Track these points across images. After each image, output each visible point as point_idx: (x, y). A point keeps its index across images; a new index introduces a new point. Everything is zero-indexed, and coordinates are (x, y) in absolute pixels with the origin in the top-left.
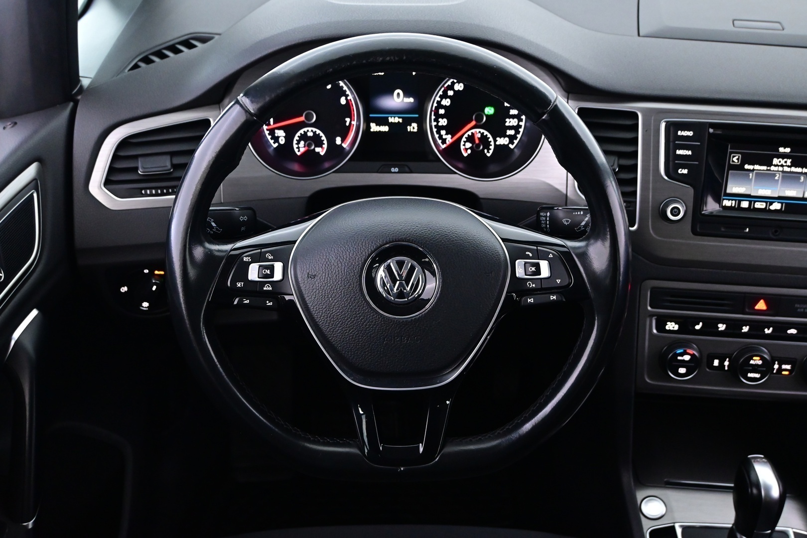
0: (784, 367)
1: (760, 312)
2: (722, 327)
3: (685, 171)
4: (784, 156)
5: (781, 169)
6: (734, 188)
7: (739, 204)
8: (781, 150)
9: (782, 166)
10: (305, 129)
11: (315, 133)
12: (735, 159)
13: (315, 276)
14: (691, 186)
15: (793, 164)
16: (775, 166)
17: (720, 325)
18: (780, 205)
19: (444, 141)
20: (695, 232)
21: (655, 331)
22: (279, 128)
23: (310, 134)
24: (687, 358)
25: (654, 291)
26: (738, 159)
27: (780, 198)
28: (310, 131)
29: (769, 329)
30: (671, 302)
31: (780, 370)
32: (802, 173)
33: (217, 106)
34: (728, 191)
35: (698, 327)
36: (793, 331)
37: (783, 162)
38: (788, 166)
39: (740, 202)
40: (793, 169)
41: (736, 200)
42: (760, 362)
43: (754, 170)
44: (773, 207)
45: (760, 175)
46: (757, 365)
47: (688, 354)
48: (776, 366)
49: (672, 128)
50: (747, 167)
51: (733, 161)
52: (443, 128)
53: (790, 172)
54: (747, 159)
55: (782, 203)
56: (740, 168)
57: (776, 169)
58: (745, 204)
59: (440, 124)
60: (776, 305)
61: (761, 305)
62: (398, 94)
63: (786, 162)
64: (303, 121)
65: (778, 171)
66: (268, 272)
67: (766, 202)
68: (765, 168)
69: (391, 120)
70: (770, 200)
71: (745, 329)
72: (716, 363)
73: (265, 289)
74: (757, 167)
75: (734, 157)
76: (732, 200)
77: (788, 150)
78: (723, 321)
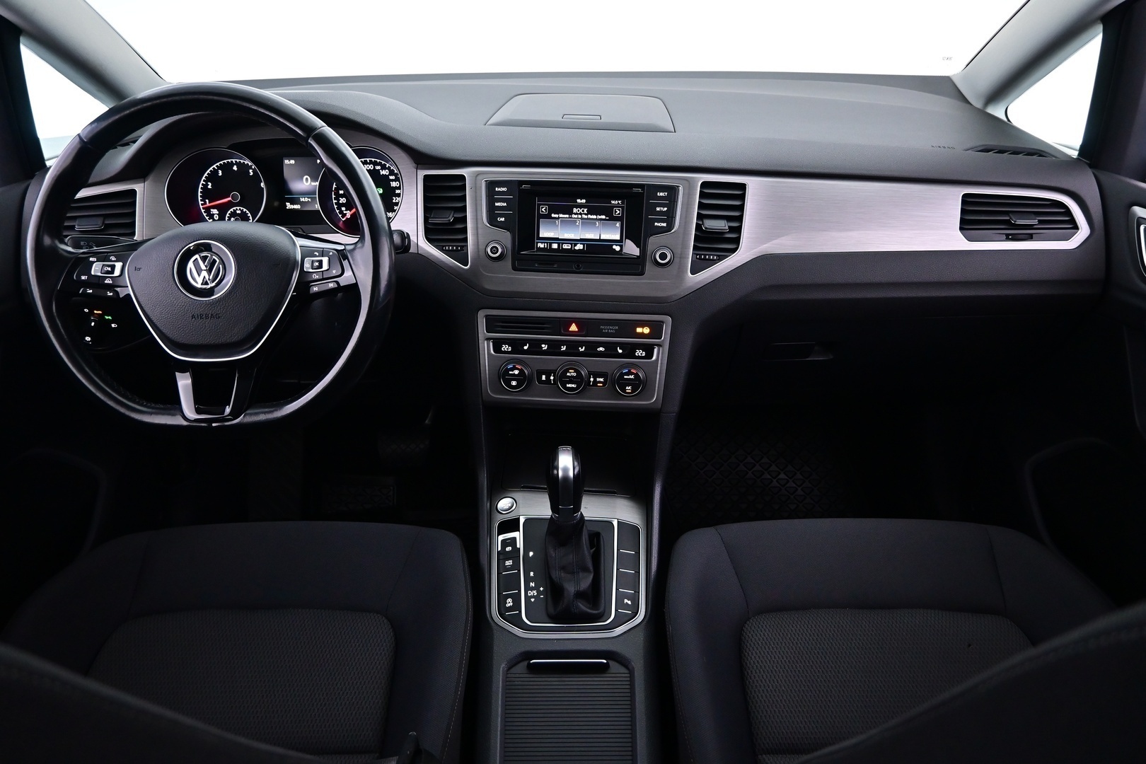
0: (598, 379)
1: (573, 334)
2: (545, 347)
3: (503, 219)
4: (581, 206)
5: (580, 216)
6: (544, 233)
7: (551, 246)
8: (579, 201)
9: (581, 214)
10: (235, 208)
11: (242, 211)
12: (544, 210)
13: (140, 269)
14: (508, 231)
15: (589, 213)
16: (575, 214)
17: (543, 346)
18: (582, 246)
19: (344, 215)
20: (515, 268)
21: (492, 352)
22: (214, 207)
23: (238, 212)
24: (516, 372)
25: (489, 319)
26: (545, 210)
27: (581, 240)
28: (238, 210)
29: (582, 348)
30: (503, 327)
31: (595, 382)
32: (596, 219)
33: (142, 179)
34: (540, 236)
35: (526, 348)
36: (601, 349)
37: (581, 211)
38: (585, 214)
39: (551, 244)
40: (589, 216)
41: (547, 243)
42: (575, 374)
43: (559, 218)
44: (577, 248)
45: (564, 222)
46: (572, 376)
47: (517, 369)
48: (592, 379)
49: (491, 185)
50: (553, 215)
51: (542, 211)
52: (343, 205)
53: (588, 219)
54: (553, 209)
55: (584, 245)
56: (548, 217)
57: (576, 216)
58: (555, 246)
59: (341, 202)
60: (584, 326)
61: (574, 328)
62: (307, 179)
63: (583, 211)
64: (230, 201)
65: (578, 218)
66: (109, 269)
67: (571, 244)
68: (568, 216)
69: (302, 200)
70: (574, 242)
71: (564, 348)
72: (544, 378)
73: (106, 282)
74: (561, 216)
75: (542, 208)
76: (545, 243)
77: (584, 201)
78: (545, 342)
